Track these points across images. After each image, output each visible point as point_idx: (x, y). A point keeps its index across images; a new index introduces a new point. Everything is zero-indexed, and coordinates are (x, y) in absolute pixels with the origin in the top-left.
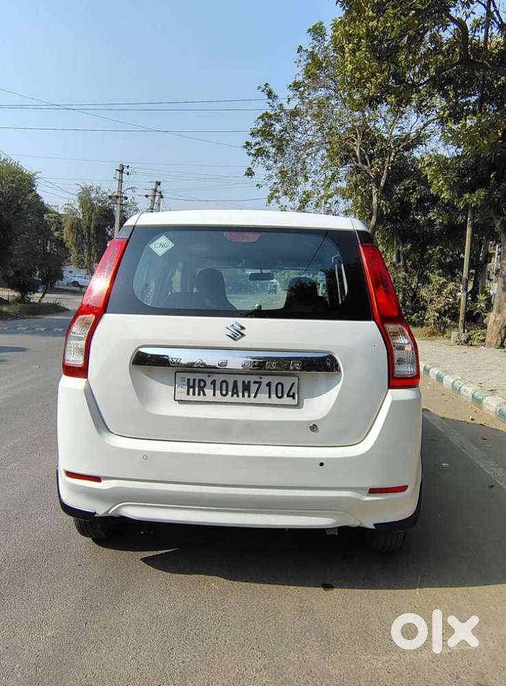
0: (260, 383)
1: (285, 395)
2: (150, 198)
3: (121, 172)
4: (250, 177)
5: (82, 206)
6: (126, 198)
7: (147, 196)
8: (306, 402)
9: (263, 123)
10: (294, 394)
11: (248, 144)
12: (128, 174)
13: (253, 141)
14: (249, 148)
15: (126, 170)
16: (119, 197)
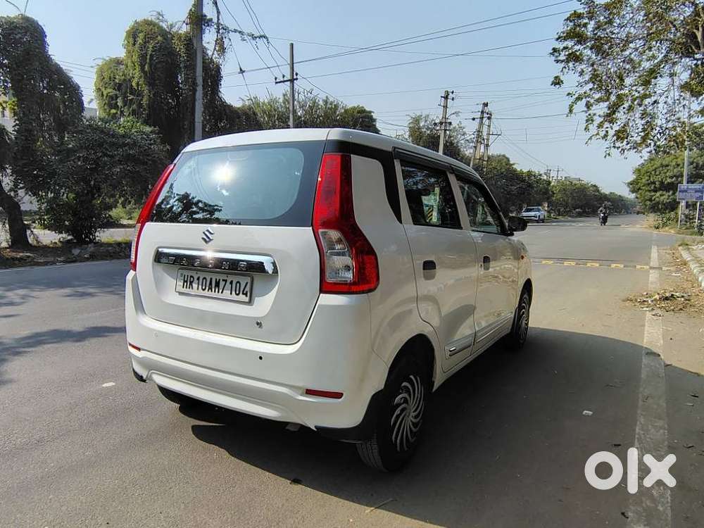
0: (226, 281)
1: (241, 293)
2: (478, 121)
3: (446, 98)
4: (558, 86)
5: (411, 135)
6: (450, 123)
7: (474, 119)
8: (257, 300)
9: (572, 24)
10: (247, 292)
11: (555, 50)
12: (453, 99)
13: (560, 46)
14: (556, 54)
15: (451, 96)
16: (445, 123)
